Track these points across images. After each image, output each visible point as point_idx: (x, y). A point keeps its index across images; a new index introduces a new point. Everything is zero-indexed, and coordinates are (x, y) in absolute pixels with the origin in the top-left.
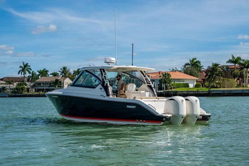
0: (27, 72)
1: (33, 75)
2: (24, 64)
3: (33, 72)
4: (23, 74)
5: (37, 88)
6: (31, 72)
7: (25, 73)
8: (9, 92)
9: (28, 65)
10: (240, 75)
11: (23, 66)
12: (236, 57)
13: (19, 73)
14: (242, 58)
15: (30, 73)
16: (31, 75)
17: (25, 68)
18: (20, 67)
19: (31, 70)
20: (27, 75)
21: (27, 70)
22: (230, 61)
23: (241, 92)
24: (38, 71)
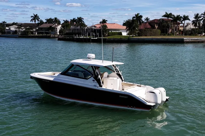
0: (36, 20)
1: (40, 22)
2: (34, 15)
3: (41, 20)
4: (34, 22)
5: (39, 31)
6: (40, 20)
7: (35, 21)
8: (19, 34)
9: (37, 15)
10: (167, 26)
11: (34, 16)
12: (168, 13)
13: (31, 21)
14: (173, 14)
15: (38, 20)
16: (39, 22)
17: (36, 17)
18: (32, 17)
19: (39, 19)
20: (37, 22)
21: (37, 19)
22: (164, 16)
23: (151, 40)
24: (46, 20)
